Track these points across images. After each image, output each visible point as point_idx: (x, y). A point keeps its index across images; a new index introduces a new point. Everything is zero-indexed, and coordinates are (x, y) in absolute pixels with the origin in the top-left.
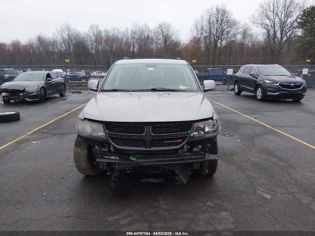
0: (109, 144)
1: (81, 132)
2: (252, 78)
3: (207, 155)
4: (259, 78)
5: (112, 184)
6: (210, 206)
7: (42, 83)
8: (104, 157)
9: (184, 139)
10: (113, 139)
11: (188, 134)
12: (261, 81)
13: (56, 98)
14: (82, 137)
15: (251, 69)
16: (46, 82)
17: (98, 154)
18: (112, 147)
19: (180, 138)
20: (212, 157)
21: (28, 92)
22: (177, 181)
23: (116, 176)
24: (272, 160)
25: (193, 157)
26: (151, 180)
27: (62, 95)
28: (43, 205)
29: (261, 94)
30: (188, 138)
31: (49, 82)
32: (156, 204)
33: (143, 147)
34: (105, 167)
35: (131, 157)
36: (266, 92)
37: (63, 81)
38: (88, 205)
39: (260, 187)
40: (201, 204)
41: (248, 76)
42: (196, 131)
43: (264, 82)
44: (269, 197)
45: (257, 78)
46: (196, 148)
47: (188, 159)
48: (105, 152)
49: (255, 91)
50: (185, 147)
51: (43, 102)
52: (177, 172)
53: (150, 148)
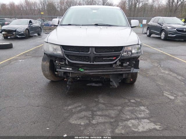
0: (65, 59)
1: (46, 50)
2: (159, 25)
3: (132, 69)
4: (164, 26)
5: (68, 86)
6: (132, 102)
7: (26, 26)
8: (62, 68)
9: (117, 57)
10: (68, 56)
11: (120, 54)
12: (165, 27)
13: (35, 36)
14: (47, 54)
15: (159, 20)
16: (29, 26)
17: (58, 66)
18: (67, 61)
19: (114, 56)
20: (135, 71)
21: (18, 32)
22: (111, 86)
23: (70, 81)
24: (173, 75)
25: (123, 70)
26: (94, 84)
27: (39, 35)
28: (22, 98)
29: (164, 36)
30: (120, 56)
31: (31, 26)
32: (97, 100)
33: (88, 62)
34: (62, 75)
35: (80, 69)
36: (168, 34)
37: (40, 26)
38: (52, 99)
39: (166, 91)
40: (127, 101)
41: (156, 24)
42: (125, 52)
43: (167, 28)
44: (173, 98)
45: (162, 26)
46: (125, 63)
47: (119, 71)
48: (63, 65)
49: (160, 34)
50: (118, 62)
51: (27, 38)
52: (111, 80)
53: (93, 62)
